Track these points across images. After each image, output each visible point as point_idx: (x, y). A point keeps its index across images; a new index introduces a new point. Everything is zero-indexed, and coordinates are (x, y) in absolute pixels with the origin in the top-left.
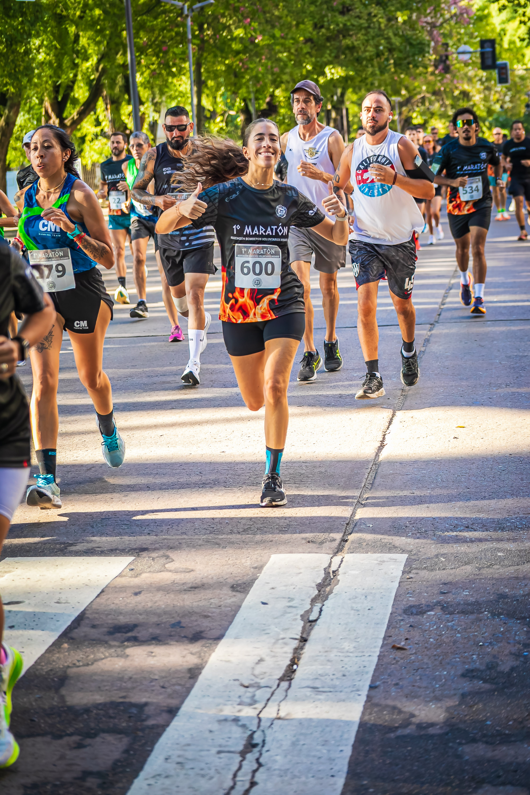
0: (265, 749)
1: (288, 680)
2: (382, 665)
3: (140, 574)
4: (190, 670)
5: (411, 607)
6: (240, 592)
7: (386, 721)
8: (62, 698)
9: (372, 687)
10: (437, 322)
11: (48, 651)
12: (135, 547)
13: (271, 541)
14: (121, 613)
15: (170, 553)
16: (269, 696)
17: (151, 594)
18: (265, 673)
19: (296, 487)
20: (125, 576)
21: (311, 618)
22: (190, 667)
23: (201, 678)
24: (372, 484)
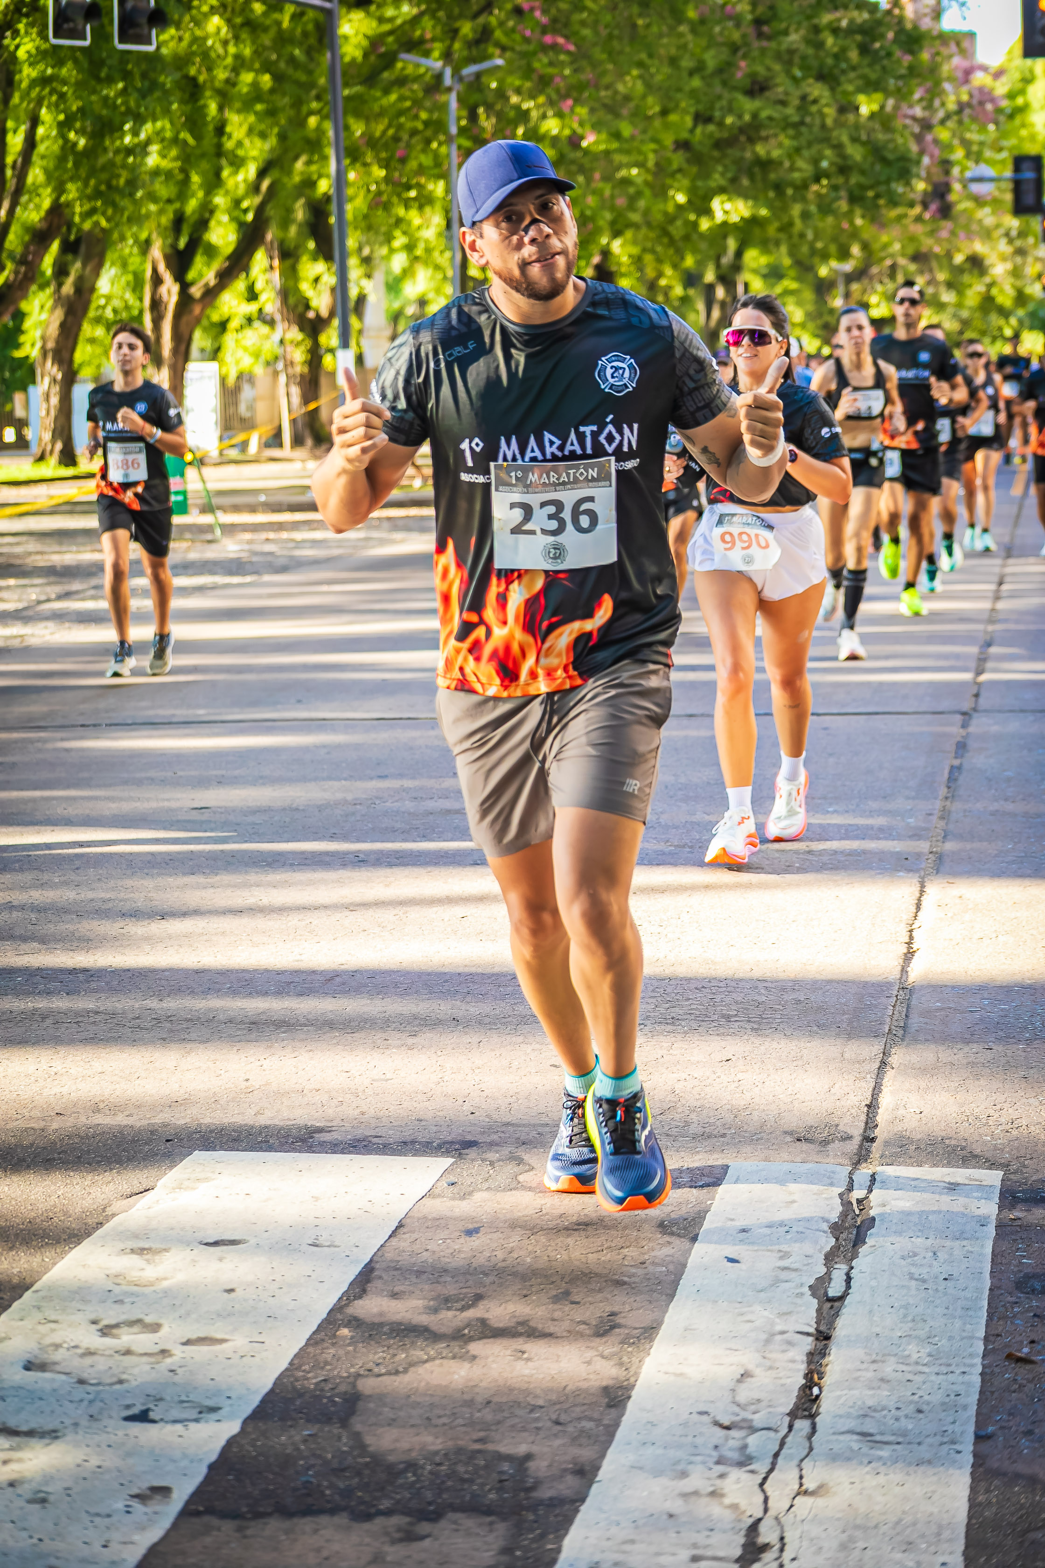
0: (787, 1555)
1: (805, 1417)
2: (992, 1393)
3: (471, 1193)
4: (606, 1390)
5: (1028, 1277)
6: (679, 1235)
7: (1022, 1507)
8: (357, 1436)
9: (980, 1438)
10: (975, 710)
11: (312, 1341)
12: (449, 1138)
13: (724, 1135)
14: (446, 1271)
15: (521, 1153)
16: (777, 1448)
17: (498, 1234)
18: (759, 1401)
19: (752, 1029)
20: (439, 1196)
21: (831, 1293)
22: (604, 1383)
23: (630, 1405)
24: (904, 1028)
